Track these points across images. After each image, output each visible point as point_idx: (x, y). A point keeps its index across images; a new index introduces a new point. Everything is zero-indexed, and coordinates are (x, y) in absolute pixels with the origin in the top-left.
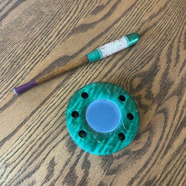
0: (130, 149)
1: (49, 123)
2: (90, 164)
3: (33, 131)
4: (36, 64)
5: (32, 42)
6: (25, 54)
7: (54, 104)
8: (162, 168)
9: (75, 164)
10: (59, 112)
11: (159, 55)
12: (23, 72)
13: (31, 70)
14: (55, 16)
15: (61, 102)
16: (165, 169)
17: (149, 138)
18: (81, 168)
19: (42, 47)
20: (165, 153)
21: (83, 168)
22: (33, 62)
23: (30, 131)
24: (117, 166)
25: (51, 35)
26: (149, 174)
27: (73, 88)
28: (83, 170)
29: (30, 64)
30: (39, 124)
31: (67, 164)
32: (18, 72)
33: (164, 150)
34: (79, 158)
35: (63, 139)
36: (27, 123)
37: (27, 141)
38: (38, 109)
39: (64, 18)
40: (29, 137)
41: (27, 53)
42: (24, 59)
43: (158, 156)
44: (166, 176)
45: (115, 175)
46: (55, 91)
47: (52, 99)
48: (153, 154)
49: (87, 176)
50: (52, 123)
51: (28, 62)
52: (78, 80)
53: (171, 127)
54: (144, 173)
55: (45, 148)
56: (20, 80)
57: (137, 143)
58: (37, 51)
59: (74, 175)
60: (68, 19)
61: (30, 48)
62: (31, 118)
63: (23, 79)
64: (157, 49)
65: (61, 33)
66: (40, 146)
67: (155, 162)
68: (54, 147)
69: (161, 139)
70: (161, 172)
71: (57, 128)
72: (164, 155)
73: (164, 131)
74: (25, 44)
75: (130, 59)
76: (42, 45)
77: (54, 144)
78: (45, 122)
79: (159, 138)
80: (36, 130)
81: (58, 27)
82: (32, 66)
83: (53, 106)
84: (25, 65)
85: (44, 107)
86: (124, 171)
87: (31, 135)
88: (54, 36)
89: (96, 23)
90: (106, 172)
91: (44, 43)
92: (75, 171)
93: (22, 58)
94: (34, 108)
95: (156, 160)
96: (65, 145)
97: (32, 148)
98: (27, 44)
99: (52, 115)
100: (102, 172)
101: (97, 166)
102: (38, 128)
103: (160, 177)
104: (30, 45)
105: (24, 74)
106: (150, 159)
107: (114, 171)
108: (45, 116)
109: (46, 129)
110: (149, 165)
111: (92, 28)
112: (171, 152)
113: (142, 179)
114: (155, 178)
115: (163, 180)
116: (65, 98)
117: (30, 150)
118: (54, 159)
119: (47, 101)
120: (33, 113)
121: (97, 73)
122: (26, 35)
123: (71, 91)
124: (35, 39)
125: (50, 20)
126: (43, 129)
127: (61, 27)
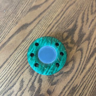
0: (63, 71)
1: (19, 60)
2: (42, 80)
3: (11, 65)
4: (11, 29)
6: (4, 24)
7: (22, 50)
8: (80, 80)
9: (34, 81)
10: (24, 54)
12: (4, 34)
14: (19, 2)
15: (25, 49)
16: (82, 80)
17: (73, 64)
18: (38, 83)
20: (82, 72)
21: (38, 82)
22: (9, 29)
23: (10, 65)
24: (56, 80)
25: (18, 13)
26: (73, 84)
27: (31, 41)
28: (39, 84)
29: (7, 30)
30: (14, 61)
31: (30, 81)
33: (81, 70)
34: (36, 78)
35: (27, 68)
36: (8, 61)
37: (8, 70)
38: (13, 53)
39: (24, 3)
40: (10, 69)
42: (4, 27)
43: (78, 74)
44: (83, 84)
45: (55, 85)
46: (21, 43)
47: (20, 47)
48: (75, 73)
49: (41, 87)
50: (21, 60)
52: (34, 36)
53: (85, 58)
54: (71, 83)
55: (18, 74)
56: (3, 39)
57: (66, 68)
58: (11, 22)
59: (34, 86)
60: (27, 3)
61: (7, 21)
62: (10, 58)
65: (23, 11)
66: (15, 72)
67: (77, 77)
68: (23, 73)
69: (79, 65)
70: (80, 82)
71: (24, 63)
73: (81, 60)
76: (13, 19)
77: (22, 71)
78: (17, 60)
79: (79, 64)
80: (13, 64)
82: (9, 31)
83: (21, 51)
84: (5, 30)
85: (16, 52)
86: (60, 83)
87: (11, 67)
88: (20, 13)
89: (42, 4)
90: (51, 84)
92: (34, 84)
94: (11, 53)
95: (77, 76)
96: (29, 71)
97: (11, 74)
98: (5, 19)
99: (21, 56)
100: (49, 84)
101: (46, 81)
102: (14, 63)
103: (80, 85)
104: (7, 19)
106: (74, 76)
107: (55, 83)
108: (17, 57)
109: (18, 64)
110: (74, 79)
111: (40, 7)
112: (85, 71)
113: (70, 86)
114: (77, 85)
116: (27, 47)
117: (10, 75)
118: (23, 79)
119: (18, 49)
120: (11, 55)
121: (44, 32)
122: (4, 14)
123: (30, 43)
124: (9, 16)
125: (17, 5)
126: (17, 64)
127: (23, 8)
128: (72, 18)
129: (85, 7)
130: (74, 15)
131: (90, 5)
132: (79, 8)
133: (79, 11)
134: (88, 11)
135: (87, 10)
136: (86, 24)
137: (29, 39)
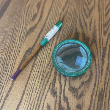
1: (37, 87)
2: (67, 98)
4: (16, 60)
5: (8, 49)
6: (7, 57)
7: (35, 76)
8: (103, 83)
9: (60, 101)
10: (39, 79)
11: (76, 27)
12: (11, 67)
13: (15, 64)
14: (14, 30)
15: (38, 74)
16: (105, 82)
17: (90, 71)
18: (64, 102)
19: (15, 50)
21: (65, 101)
22: (14, 60)
23: (29, 96)
24: (81, 92)
25: (16, 41)
26: (98, 89)
27: (41, 64)
28: (66, 103)
29: (12, 61)
30: (32, 90)
31: (55, 104)
32: (8, 68)
33: (100, 74)
34: (61, 97)
35: (48, 91)
36: (25, 93)
37: (30, 101)
38: (27, 82)
39: (19, 29)
40: (30, 99)
41: (8, 56)
42: (8, 60)
43: (99, 78)
44: (107, 86)
45: (82, 98)
46: (32, 69)
47: (32, 74)
48: (96, 78)
49: (69, 105)
51: (11, 61)
52: (41, 58)
53: (98, 60)
54: (96, 89)
55: (41, 101)
56: (12, 72)
58: (13, 53)
59: (62, 107)
60: (21, 29)
61: (8, 53)
62: (27, 89)
63: (13, 71)
64: (73, 24)
65: (21, 38)
67: (99, 82)
68: (45, 98)
69: (96, 69)
70: (104, 85)
71: (42, 88)
72: (101, 76)
73: (96, 64)
74: (5, 52)
75: (63, 35)
76: (14, 49)
77: (44, 96)
78: (35, 87)
80: (32, 94)
81: (18, 35)
82: (14, 62)
83: (35, 77)
84: (10, 63)
85: (30, 80)
86: (86, 93)
87: (31, 97)
88: (18, 41)
89: (36, 25)
90: (77, 98)
91: (15, 47)
92: (62, 105)
93: (7, 60)
95: (99, 80)
97: (34, 104)
98: (6, 51)
99: (37, 82)
100: (75, 99)
101: (72, 97)
102: (32, 92)
103: (105, 88)
104: (8, 51)
105: (12, 68)
106: (96, 81)
107: (81, 96)
108: (33, 84)
109: (37, 91)
110: (97, 85)
111: (36, 28)
112: (104, 73)
113: (96, 93)
114: (102, 89)
115: (107, 88)
116: (39, 71)
117: (34, 106)
118: (48, 104)
119: (31, 76)
120: (26, 86)
121: (49, 50)
122: (3, 47)
123: (40, 65)
124: (9, 47)
125: (12, 34)
126: (35, 92)
127: (20, 35)
128: (71, 27)
129: (79, 13)
130: (72, 24)
131: (81, 9)
132: (73, 16)
133: (75, 18)
134: (83, 15)
135: (81, 15)
136: (86, 29)
137: (38, 63)
